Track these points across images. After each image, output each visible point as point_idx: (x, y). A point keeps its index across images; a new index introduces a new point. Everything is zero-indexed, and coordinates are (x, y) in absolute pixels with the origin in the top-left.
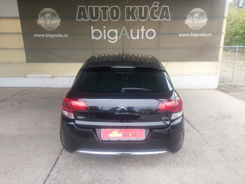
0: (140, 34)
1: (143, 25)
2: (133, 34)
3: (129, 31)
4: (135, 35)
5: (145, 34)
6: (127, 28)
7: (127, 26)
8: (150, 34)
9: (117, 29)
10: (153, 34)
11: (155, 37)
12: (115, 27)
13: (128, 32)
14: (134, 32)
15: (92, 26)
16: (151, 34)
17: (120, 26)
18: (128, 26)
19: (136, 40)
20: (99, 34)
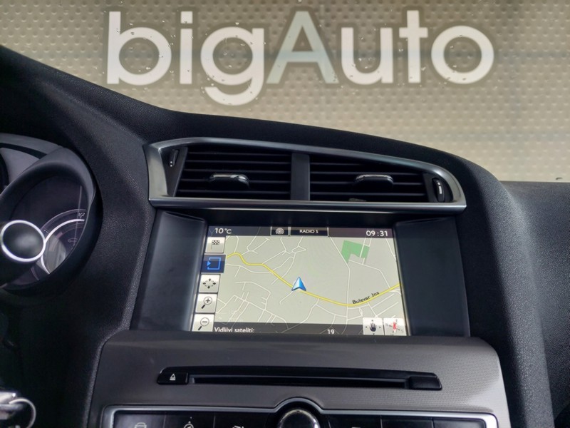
0: (400, 53)
1: (412, 8)
2: (357, 54)
3: (334, 36)
4: (368, 57)
5: (426, 54)
6: (322, 21)
7: (317, 10)
8: (459, 54)
9: (258, 26)
10: (477, 54)
11: (494, 68)
12: (251, 17)
13: (326, 42)
14: (363, 45)
15: (115, 9)
16: (463, 55)
17: (281, 10)
18: (327, 10)
19: (376, 90)
20: (154, 54)
